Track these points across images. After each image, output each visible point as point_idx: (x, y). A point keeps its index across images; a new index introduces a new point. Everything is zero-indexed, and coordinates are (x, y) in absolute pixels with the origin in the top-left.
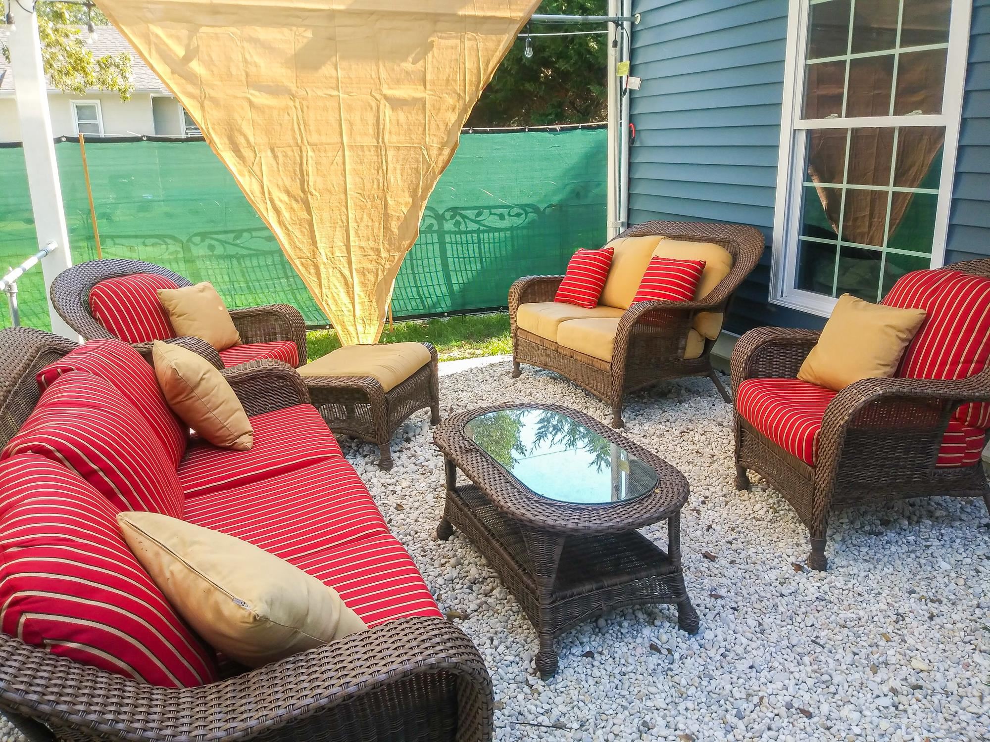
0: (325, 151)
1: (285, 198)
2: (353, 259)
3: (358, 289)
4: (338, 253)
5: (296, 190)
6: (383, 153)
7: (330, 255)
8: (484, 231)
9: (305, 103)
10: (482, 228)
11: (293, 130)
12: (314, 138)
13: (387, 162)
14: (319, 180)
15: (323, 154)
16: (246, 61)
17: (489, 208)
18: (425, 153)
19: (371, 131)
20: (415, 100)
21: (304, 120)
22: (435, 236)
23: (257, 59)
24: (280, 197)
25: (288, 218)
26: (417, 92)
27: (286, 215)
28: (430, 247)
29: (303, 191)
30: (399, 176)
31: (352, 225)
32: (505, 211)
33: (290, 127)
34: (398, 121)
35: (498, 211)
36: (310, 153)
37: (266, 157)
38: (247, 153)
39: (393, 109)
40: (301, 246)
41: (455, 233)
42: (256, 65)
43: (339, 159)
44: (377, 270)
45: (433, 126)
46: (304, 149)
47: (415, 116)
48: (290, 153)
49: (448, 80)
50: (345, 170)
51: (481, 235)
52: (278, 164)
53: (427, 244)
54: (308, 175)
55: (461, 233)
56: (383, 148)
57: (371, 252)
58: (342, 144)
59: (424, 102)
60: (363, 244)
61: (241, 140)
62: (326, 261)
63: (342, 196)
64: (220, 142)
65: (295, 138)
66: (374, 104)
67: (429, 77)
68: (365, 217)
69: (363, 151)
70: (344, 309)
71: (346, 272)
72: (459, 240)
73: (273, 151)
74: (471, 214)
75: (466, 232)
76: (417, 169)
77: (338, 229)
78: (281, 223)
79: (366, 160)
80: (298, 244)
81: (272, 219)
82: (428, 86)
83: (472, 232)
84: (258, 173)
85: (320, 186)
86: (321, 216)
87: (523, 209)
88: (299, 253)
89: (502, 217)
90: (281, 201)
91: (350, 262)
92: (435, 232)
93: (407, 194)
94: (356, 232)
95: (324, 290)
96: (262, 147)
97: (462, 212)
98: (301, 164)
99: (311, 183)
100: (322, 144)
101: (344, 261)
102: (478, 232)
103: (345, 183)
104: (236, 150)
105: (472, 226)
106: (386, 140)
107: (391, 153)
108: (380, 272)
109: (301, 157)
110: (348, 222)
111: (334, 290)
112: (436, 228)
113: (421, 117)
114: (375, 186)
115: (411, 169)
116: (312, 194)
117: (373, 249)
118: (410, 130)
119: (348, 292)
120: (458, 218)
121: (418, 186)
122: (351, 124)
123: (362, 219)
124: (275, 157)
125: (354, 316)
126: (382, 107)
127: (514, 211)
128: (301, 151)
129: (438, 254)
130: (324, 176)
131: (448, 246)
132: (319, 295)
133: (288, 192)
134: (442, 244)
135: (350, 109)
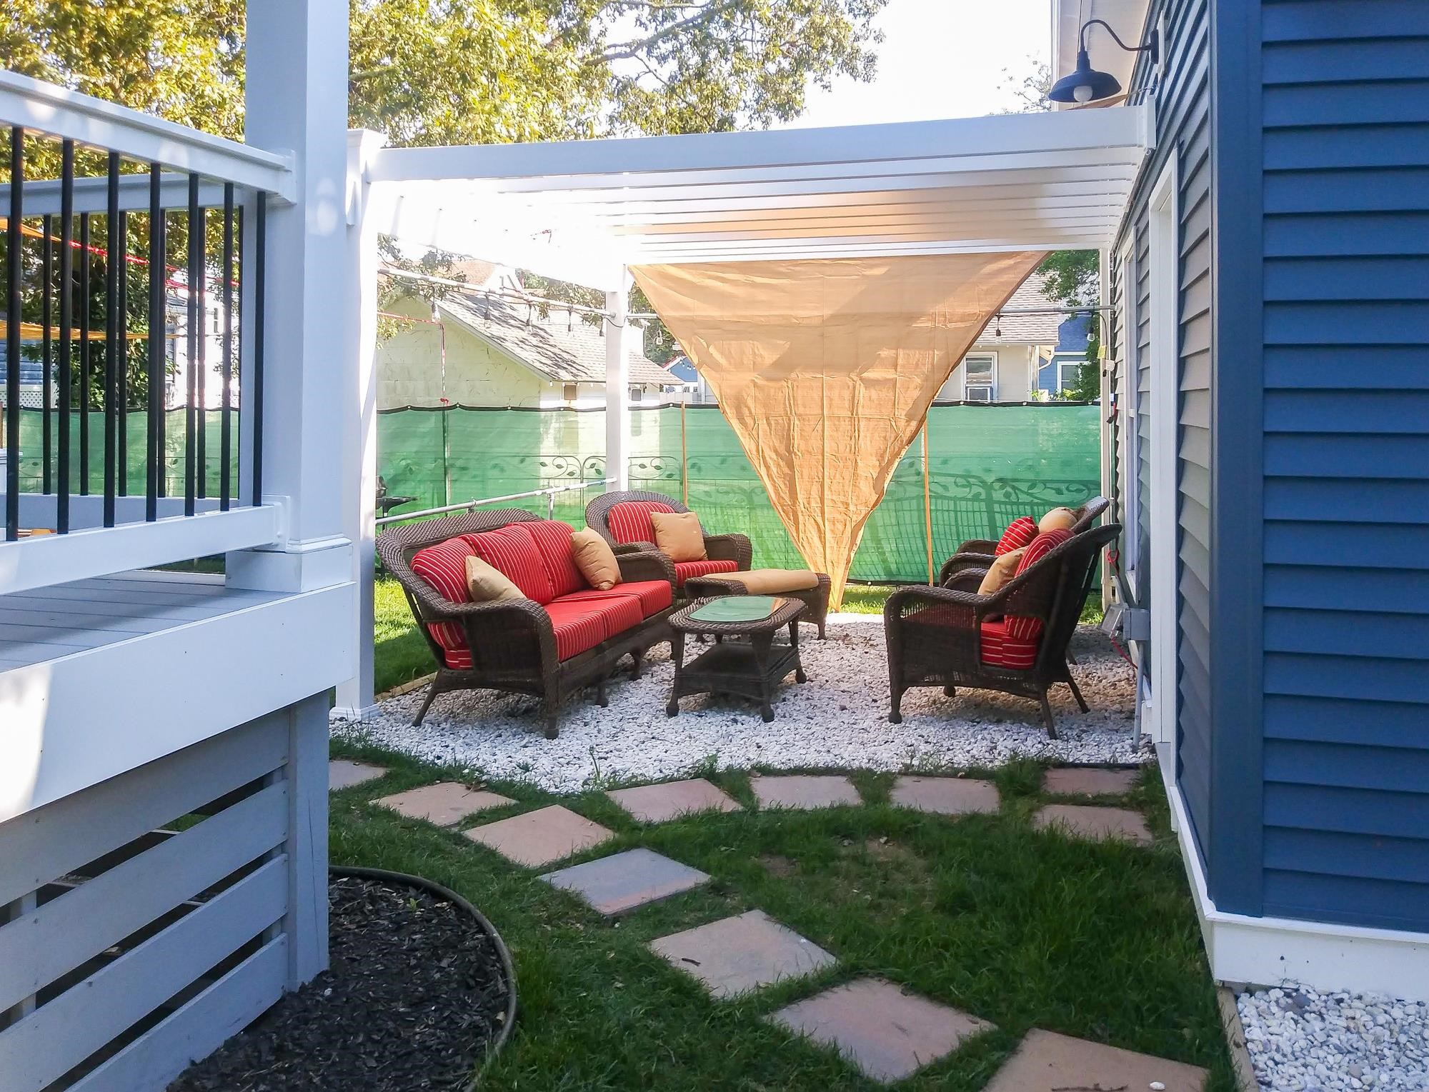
0: (809, 421)
1: (774, 456)
2: (826, 509)
3: (828, 535)
4: (813, 504)
5: (782, 450)
6: (856, 423)
7: (807, 505)
8: (1037, 504)
9: (795, 384)
10: (1036, 501)
11: (785, 404)
12: (801, 410)
13: (859, 431)
14: (802, 443)
15: (806, 423)
16: (754, 353)
17: (1044, 482)
18: (893, 424)
19: (847, 404)
20: (887, 380)
21: (793, 397)
22: (983, 504)
23: (762, 352)
24: (769, 454)
25: (775, 472)
26: (890, 374)
27: (774, 469)
28: (977, 515)
29: (789, 451)
30: (868, 443)
31: (827, 481)
32: (1063, 487)
33: (782, 402)
34: (870, 397)
35: (1055, 486)
36: (797, 422)
37: (763, 424)
38: (749, 421)
39: (866, 388)
40: (783, 495)
41: (1005, 503)
42: (761, 356)
43: (819, 427)
44: (846, 521)
45: (902, 401)
46: (792, 418)
47: (886, 394)
48: (781, 421)
49: (917, 364)
50: (823, 436)
51: (1035, 508)
52: (770, 429)
53: (974, 512)
54: (794, 439)
55: (1012, 504)
56: (856, 419)
57: (841, 505)
58: (823, 414)
59: (894, 382)
60: (834, 498)
61: (746, 411)
62: (803, 509)
63: (820, 457)
64: (730, 413)
65: (785, 410)
66: (851, 384)
67: (900, 362)
68: (837, 475)
69: (839, 421)
70: (817, 551)
71: (819, 520)
72: (1009, 510)
73: (767, 419)
74: (1024, 487)
75: (1017, 504)
76: (885, 438)
77: (815, 483)
78: (769, 475)
79: (841, 429)
80: (782, 494)
81: (763, 472)
82: (899, 370)
83: (1024, 504)
84: (756, 437)
85: (803, 447)
86: (802, 472)
87: (1084, 485)
88: (781, 501)
89: (1059, 492)
90: (771, 458)
91: (823, 513)
92: (982, 500)
93: (875, 459)
94: (830, 488)
95: (801, 534)
96: (760, 416)
97: (1014, 484)
98: (789, 430)
99: (796, 446)
100: (807, 415)
101: (818, 511)
102: (1031, 504)
103: (823, 446)
104: (741, 419)
105: (1023, 498)
106: (859, 413)
107: (862, 424)
108: (848, 523)
109: (789, 427)
110: (823, 479)
111: (809, 535)
112: (983, 496)
113: (891, 394)
114: (848, 450)
115: (880, 437)
116: (795, 454)
117: (842, 503)
118: (880, 404)
119: (820, 537)
120: (1009, 489)
121: (885, 451)
122: (831, 400)
123: (834, 476)
124: (769, 424)
125: (825, 558)
126: (857, 386)
127: (1073, 487)
128: (789, 420)
129: (985, 522)
130: (806, 440)
131: (998, 516)
132: (796, 538)
133: (776, 452)
134: (991, 513)
135: (831, 387)
